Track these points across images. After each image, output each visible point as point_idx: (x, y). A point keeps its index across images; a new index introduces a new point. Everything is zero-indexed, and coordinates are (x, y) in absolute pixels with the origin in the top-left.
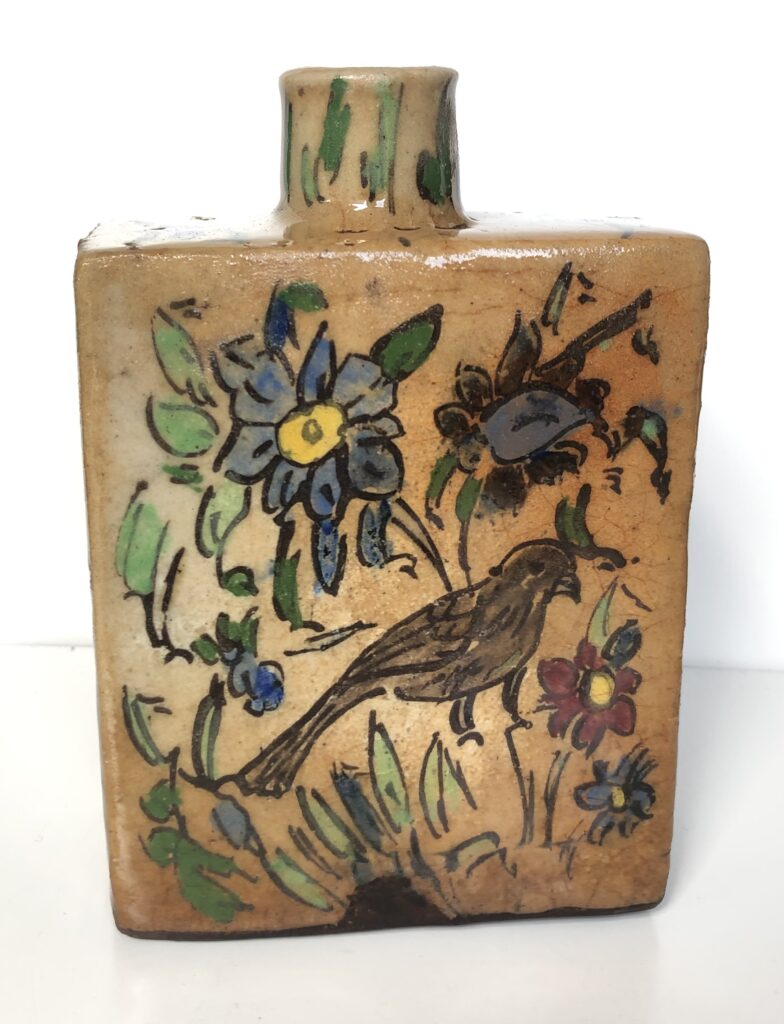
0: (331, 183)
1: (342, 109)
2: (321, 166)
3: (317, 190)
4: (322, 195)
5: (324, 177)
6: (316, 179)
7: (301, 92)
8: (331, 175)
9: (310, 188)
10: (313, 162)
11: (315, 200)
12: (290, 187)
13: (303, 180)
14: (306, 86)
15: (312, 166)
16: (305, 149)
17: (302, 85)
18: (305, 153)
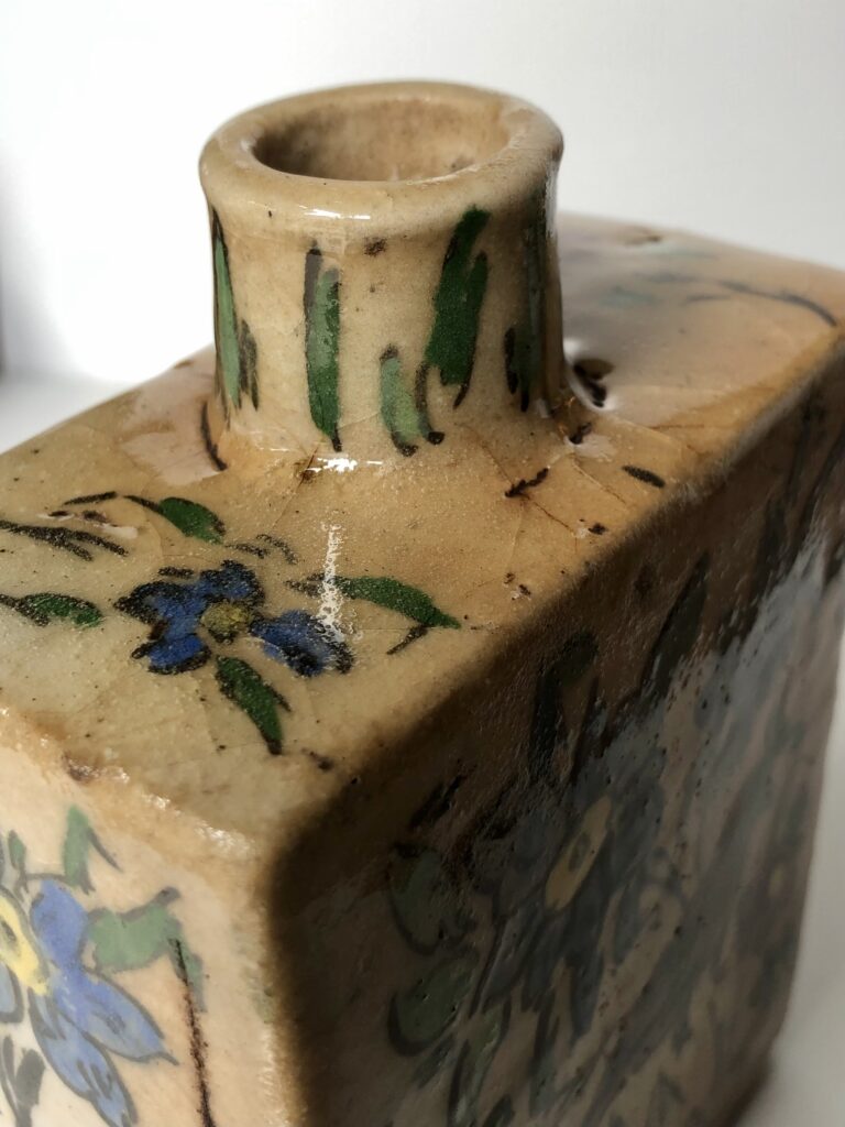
0: (457, 403)
1: (472, 263)
2: (434, 378)
3: (425, 423)
4: (438, 428)
5: (440, 397)
6: (421, 404)
7: (375, 247)
8: (455, 389)
9: (408, 423)
10: (413, 375)
11: (422, 443)
12: (341, 424)
13: (388, 412)
14: (394, 237)
15: (410, 383)
16: (390, 354)
17: (380, 235)
18: (391, 362)
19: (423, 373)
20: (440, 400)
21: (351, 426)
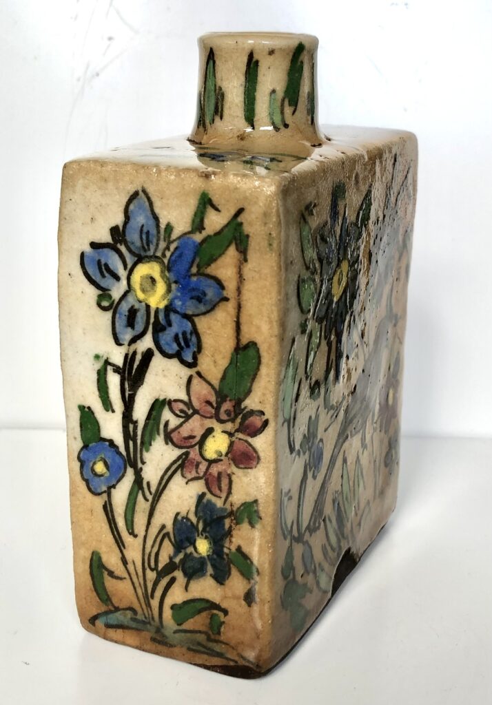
0: (293, 114)
1: (299, 63)
2: (286, 102)
3: (283, 120)
4: (287, 122)
5: (288, 110)
6: (282, 112)
7: (271, 52)
8: (293, 108)
9: (278, 119)
10: (280, 100)
11: (282, 127)
12: (255, 119)
13: (271, 115)
14: (278, 49)
15: (279, 104)
16: (274, 91)
17: (274, 48)
18: (273, 95)
19: (283, 100)
20: (288, 111)
21: (258, 120)
